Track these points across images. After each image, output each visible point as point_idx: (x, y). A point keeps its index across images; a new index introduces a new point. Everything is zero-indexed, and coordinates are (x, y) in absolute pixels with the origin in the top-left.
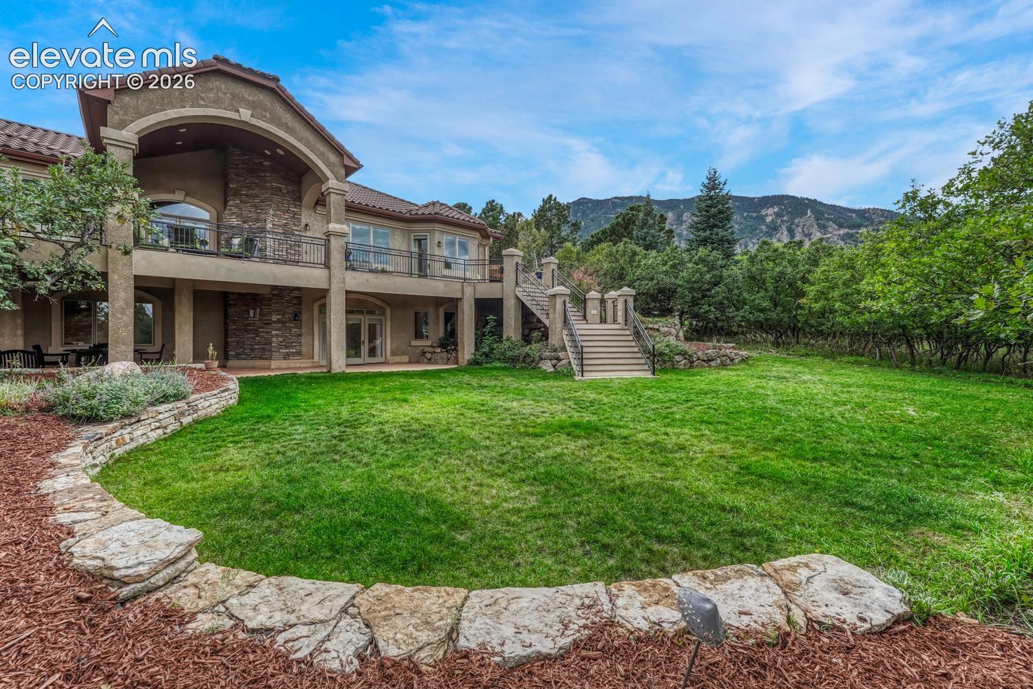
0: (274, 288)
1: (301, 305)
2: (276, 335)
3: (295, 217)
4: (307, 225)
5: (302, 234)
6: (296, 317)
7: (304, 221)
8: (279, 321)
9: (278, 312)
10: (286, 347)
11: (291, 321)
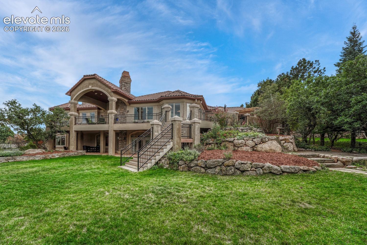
0: (120, 131)
1: (126, 135)
2: (120, 144)
3: (125, 109)
4: (128, 111)
5: (127, 114)
6: (125, 139)
7: (127, 110)
8: (121, 140)
9: (121, 137)
10: (123, 148)
11: (124, 140)
